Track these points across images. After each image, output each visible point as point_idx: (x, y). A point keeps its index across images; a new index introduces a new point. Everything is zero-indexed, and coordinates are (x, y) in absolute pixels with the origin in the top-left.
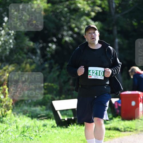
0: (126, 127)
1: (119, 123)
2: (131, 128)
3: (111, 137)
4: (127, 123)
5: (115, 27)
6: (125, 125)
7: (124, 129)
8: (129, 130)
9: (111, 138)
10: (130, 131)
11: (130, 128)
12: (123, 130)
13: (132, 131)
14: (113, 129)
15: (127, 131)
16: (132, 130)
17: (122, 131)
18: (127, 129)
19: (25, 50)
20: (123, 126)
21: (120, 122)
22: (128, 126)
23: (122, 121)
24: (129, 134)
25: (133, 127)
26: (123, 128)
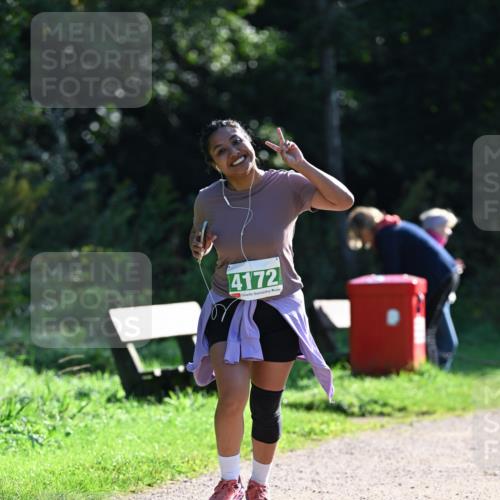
0: (366, 399)
1: (342, 386)
2: (385, 405)
3: (315, 434)
4: (372, 387)
5: (330, 52)
6: (364, 391)
7: (361, 407)
8: (378, 409)
9: (313, 440)
10: (382, 414)
11: (381, 402)
12: (356, 410)
13: (389, 415)
14: (323, 406)
15: (371, 413)
16: (387, 410)
17: (352, 415)
18: (369, 408)
19: (14, 132)
20: (357, 396)
21: (346, 383)
22: (376, 395)
23: (353, 379)
24: (378, 425)
25: (391, 401)
26: (356, 402)
